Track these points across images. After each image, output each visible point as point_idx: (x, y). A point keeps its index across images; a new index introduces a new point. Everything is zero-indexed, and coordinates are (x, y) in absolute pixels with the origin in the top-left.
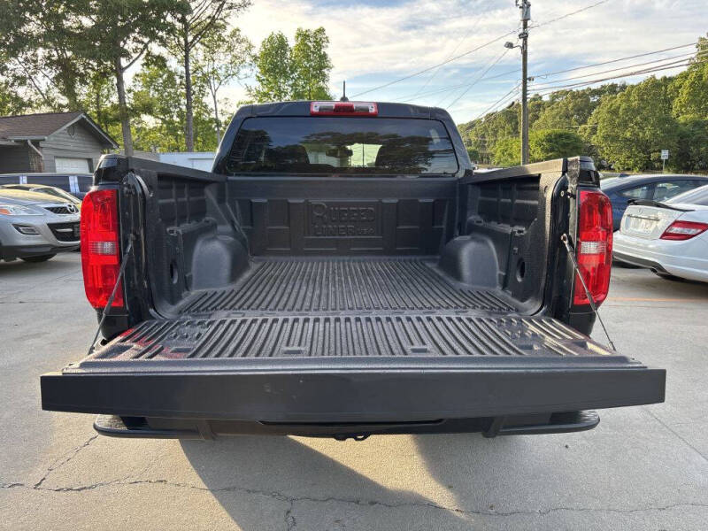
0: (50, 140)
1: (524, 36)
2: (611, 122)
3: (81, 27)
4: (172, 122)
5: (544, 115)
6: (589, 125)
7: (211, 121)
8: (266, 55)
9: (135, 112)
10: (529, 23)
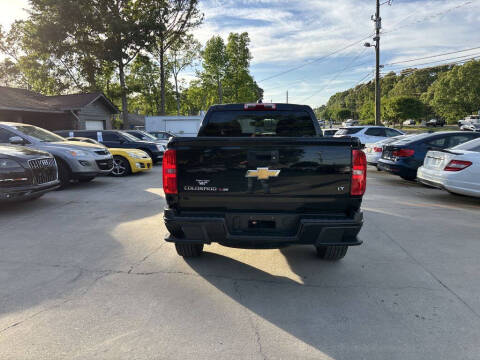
0: (84, 110)
1: (377, 39)
2: (444, 91)
3: (99, 40)
4: (148, 95)
5: (397, 86)
6: (429, 93)
7: (173, 93)
8: (209, 50)
9: (130, 91)
10: (380, 31)
